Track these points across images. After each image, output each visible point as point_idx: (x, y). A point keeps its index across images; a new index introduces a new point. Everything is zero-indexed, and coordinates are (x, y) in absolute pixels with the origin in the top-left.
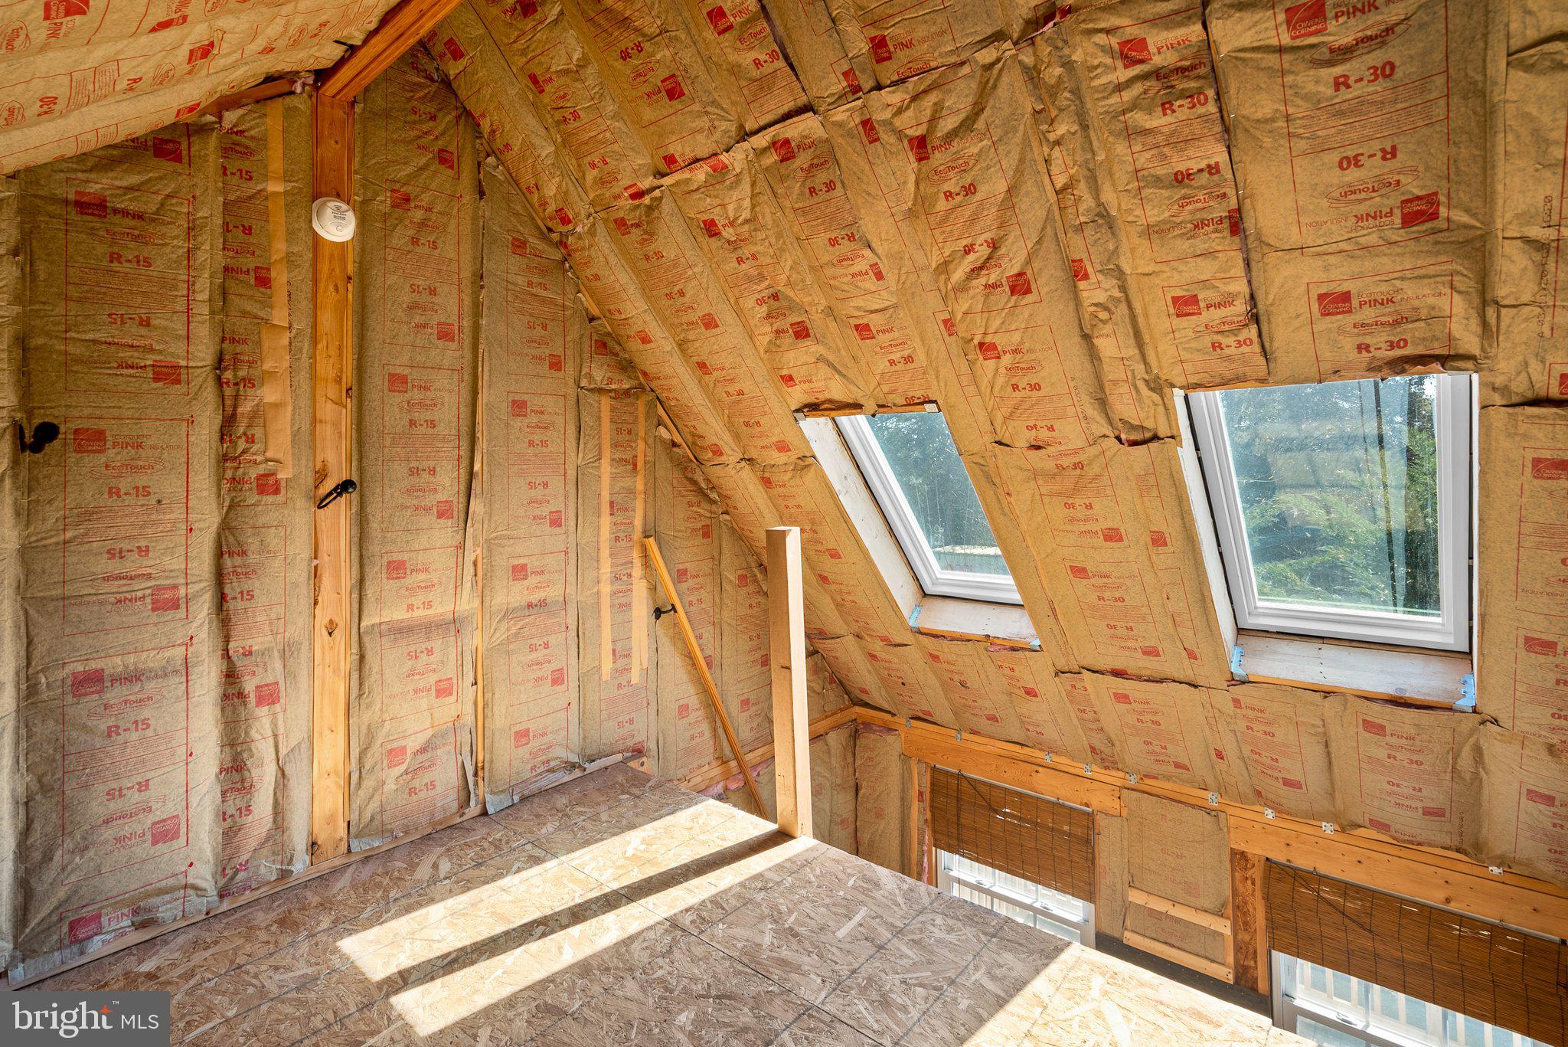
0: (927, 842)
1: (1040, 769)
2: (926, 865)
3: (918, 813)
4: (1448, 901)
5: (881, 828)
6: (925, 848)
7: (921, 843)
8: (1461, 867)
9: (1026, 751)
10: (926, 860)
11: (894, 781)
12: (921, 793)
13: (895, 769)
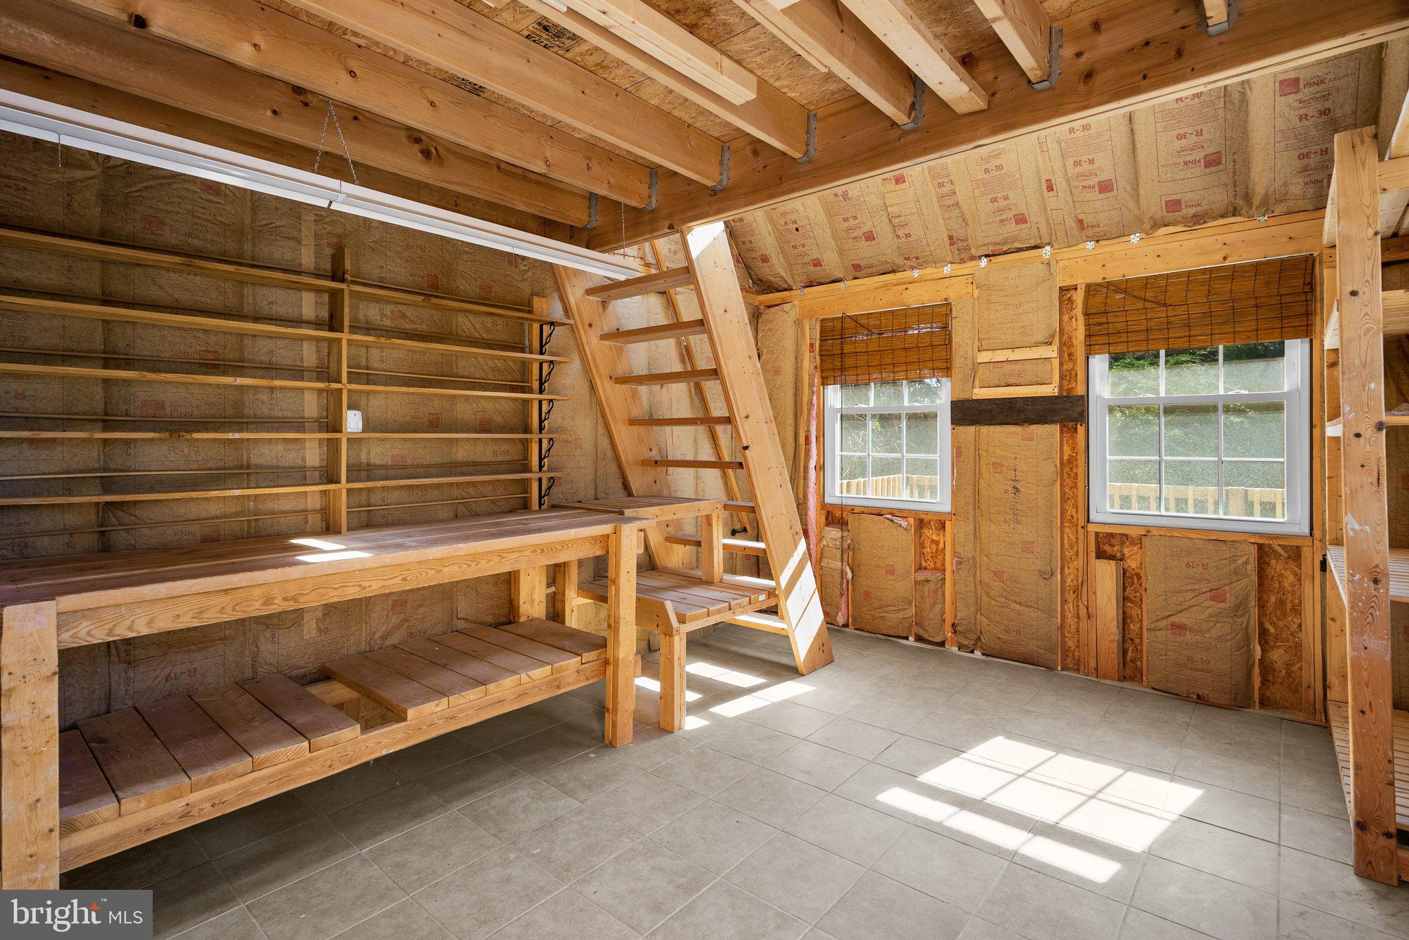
0: (816, 384)
1: (908, 286)
2: (815, 401)
3: (809, 362)
4: (1225, 258)
5: (778, 382)
6: (815, 389)
7: (811, 385)
8: (1236, 227)
9: (899, 275)
10: (815, 397)
11: (789, 343)
12: (812, 345)
13: (790, 333)
